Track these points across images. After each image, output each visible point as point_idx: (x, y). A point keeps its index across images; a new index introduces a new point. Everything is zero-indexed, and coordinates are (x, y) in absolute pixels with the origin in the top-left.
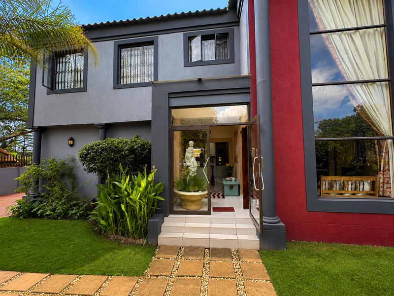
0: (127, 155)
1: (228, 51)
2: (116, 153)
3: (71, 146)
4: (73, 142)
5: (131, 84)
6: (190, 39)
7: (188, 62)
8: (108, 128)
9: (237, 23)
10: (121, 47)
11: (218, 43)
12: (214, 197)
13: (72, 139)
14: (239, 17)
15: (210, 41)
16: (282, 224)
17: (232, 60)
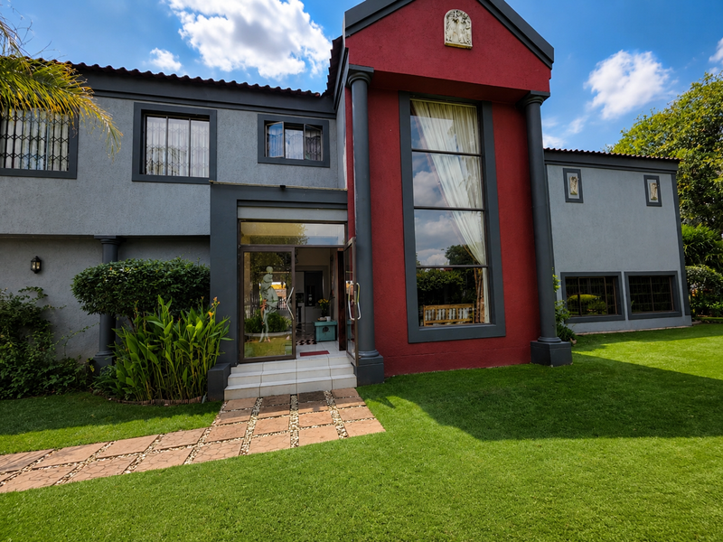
0: (169, 284)
1: (320, 148)
2: (150, 281)
3: (37, 271)
4: (40, 266)
5: (167, 177)
6: (268, 124)
7: (264, 157)
8: (121, 244)
9: (334, 115)
10: (145, 114)
11: (309, 136)
12: (302, 344)
13: (38, 260)
14: (336, 107)
15: (296, 132)
16: (380, 356)
17: (325, 164)
